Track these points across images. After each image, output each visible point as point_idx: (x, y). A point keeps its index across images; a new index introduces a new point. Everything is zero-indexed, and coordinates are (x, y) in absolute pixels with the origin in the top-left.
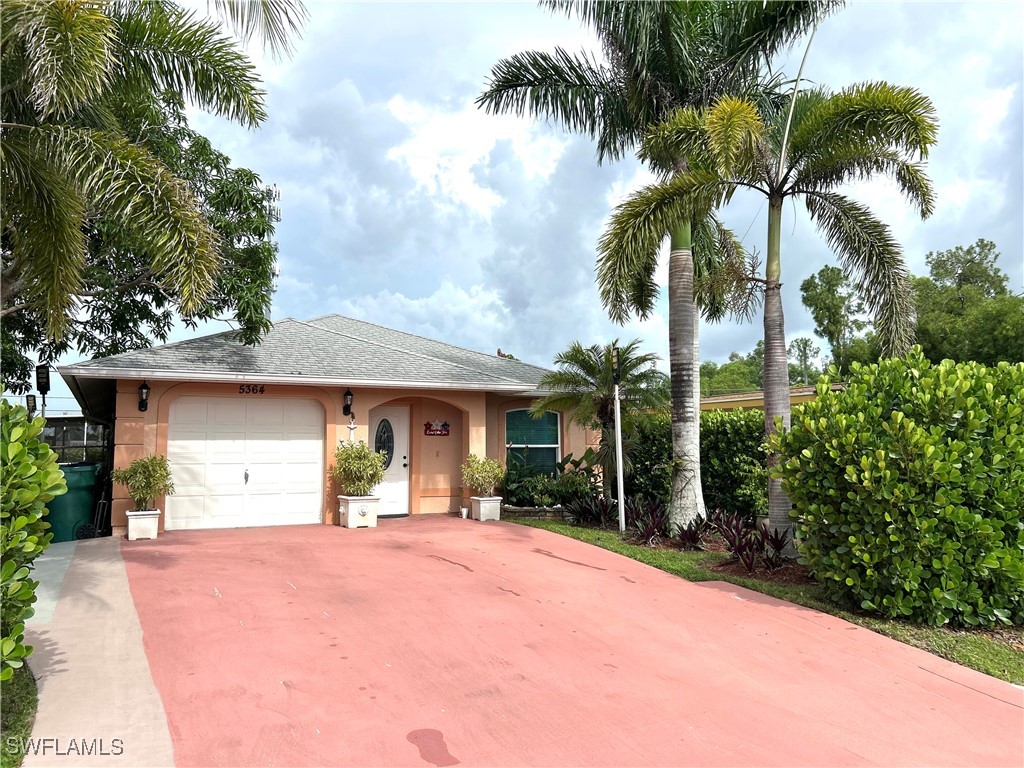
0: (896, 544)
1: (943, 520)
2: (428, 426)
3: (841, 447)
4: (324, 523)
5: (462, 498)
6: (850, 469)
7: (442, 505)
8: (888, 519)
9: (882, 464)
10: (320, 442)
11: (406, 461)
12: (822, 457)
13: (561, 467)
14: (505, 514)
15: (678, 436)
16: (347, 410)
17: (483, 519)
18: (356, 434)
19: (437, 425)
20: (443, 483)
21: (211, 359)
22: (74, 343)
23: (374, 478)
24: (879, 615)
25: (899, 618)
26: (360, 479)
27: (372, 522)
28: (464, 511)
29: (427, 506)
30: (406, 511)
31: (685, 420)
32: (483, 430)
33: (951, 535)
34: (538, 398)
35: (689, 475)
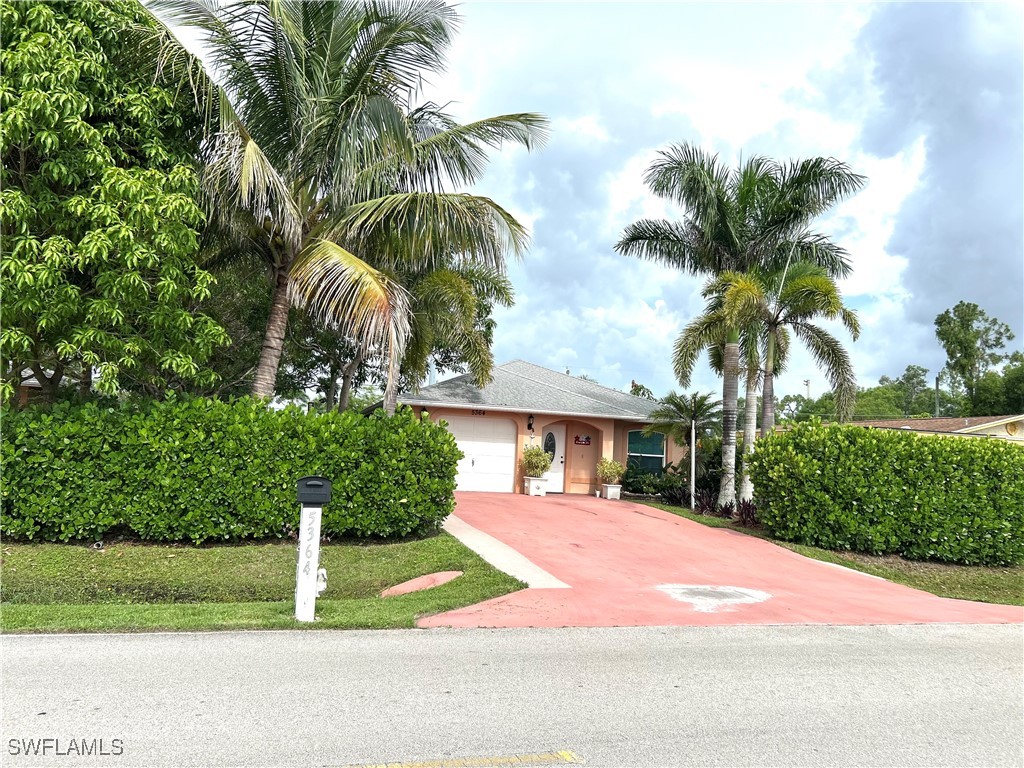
0: (788, 506)
1: (809, 497)
2: (577, 438)
3: (769, 462)
4: (514, 492)
5: (597, 484)
6: (770, 471)
7: (585, 489)
8: (783, 494)
9: (781, 469)
10: (514, 445)
11: (563, 460)
12: (761, 465)
13: (665, 471)
14: (623, 497)
15: (725, 453)
16: (530, 427)
17: (609, 498)
18: (534, 441)
19: (583, 438)
20: (584, 475)
21: (457, 394)
22: (369, 378)
23: (545, 468)
24: (783, 540)
25: (790, 541)
26: (537, 467)
27: (544, 494)
28: (598, 493)
29: (574, 489)
30: (561, 491)
31: (729, 444)
32: (611, 443)
33: (814, 504)
34: (647, 424)
35: (729, 476)
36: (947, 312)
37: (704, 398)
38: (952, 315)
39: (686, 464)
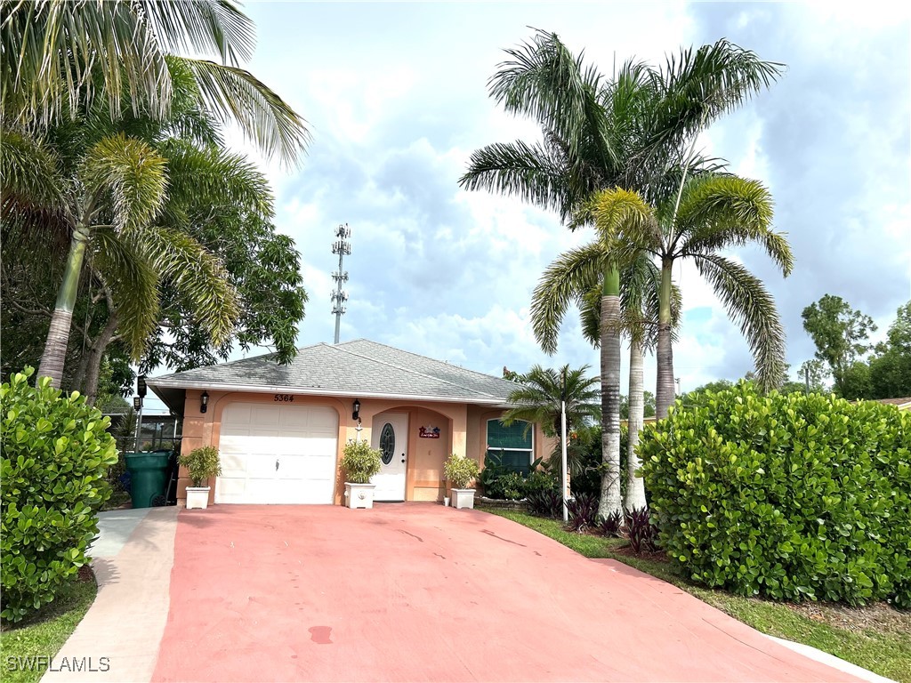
0: (712, 530)
1: (746, 513)
2: (422, 430)
3: (677, 456)
4: (334, 504)
5: (448, 486)
6: (680, 471)
7: (433, 495)
8: (704, 510)
9: (700, 468)
10: (335, 440)
11: (404, 458)
12: (664, 461)
13: (533, 468)
14: (477, 504)
15: (606, 444)
16: (355, 416)
17: (459, 507)
18: (362, 435)
19: (430, 430)
20: (433, 476)
21: (254, 375)
22: (163, 360)
23: (371, 470)
24: (703, 585)
25: (717, 588)
26: (361, 469)
27: (368, 504)
28: (447, 500)
29: (420, 495)
30: (403, 499)
31: (611, 431)
32: (464, 434)
33: (756, 525)
34: (507, 409)
35: (612, 475)
36: (813, 305)
37: (578, 374)
38: (818, 308)
39: (556, 458)
